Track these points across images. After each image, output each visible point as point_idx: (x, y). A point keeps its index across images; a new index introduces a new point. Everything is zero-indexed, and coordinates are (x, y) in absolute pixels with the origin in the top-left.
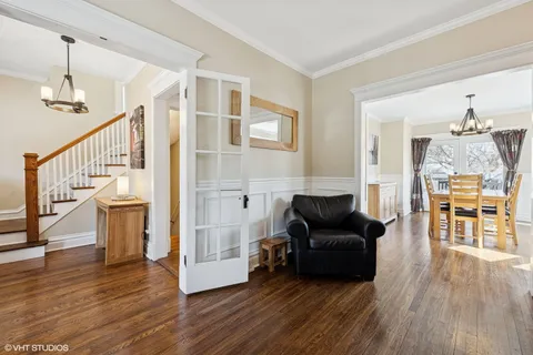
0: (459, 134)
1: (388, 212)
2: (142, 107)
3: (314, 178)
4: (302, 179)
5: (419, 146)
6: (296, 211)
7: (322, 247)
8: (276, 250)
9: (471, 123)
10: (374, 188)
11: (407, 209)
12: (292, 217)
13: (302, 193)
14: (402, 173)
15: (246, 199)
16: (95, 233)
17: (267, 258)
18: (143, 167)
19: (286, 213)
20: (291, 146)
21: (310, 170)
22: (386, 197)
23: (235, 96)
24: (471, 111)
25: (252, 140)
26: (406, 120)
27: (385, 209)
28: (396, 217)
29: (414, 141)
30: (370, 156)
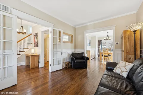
0: (106, 40)
1: (92, 57)
2: (38, 33)
3: (76, 49)
4: (74, 49)
5: (100, 42)
6: (72, 56)
7: (77, 62)
8: (68, 64)
9: (108, 38)
10: (89, 51)
11: (97, 56)
12: (72, 57)
13: (74, 52)
14: (95, 48)
15: (62, 53)
16: (25, 62)
17: (66, 66)
18: (38, 47)
19: (70, 56)
20: (71, 42)
21: (75, 47)
22: (92, 53)
23: (60, 32)
24: (108, 35)
25: (63, 41)
26: (97, 36)
27: (91, 56)
28: (94, 58)
29: (98, 41)
30: (89, 44)
